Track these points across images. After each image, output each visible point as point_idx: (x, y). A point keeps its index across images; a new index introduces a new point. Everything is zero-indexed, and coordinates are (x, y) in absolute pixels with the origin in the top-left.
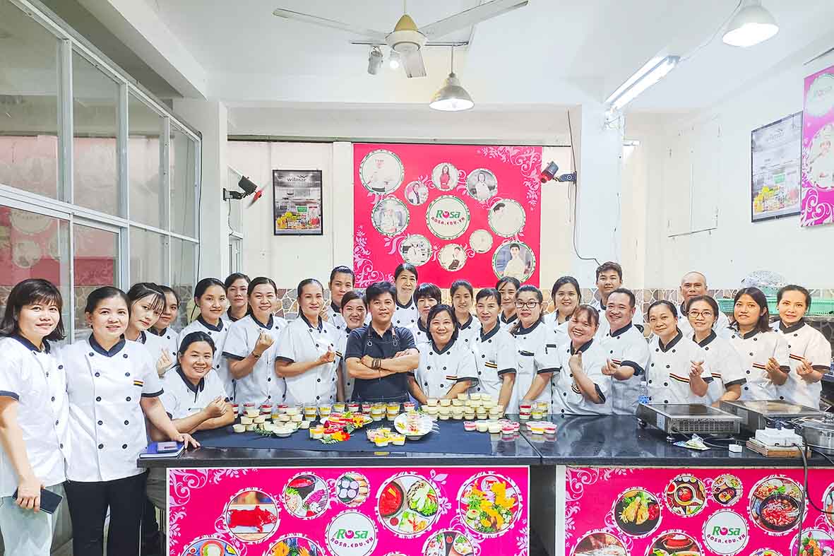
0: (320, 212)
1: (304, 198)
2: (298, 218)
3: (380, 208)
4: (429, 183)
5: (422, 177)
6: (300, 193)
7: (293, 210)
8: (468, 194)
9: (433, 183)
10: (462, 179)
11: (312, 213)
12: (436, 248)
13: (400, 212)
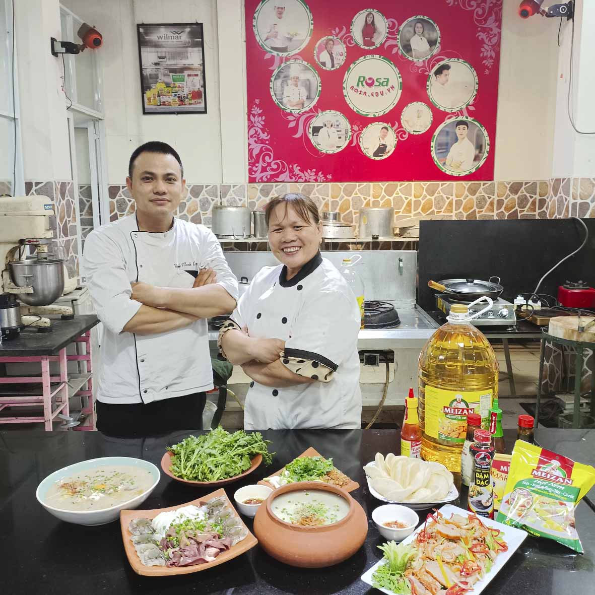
0: (202, 82)
1: (181, 63)
2: (174, 90)
3: (282, 75)
4: (348, 39)
5: (337, 30)
6: (174, 56)
7: (167, 79)
8: (400, 53)
9: (352, 38)
10: (393, 31)
11: (191, 84)
12: (356, 128)
13: (308, 80)
